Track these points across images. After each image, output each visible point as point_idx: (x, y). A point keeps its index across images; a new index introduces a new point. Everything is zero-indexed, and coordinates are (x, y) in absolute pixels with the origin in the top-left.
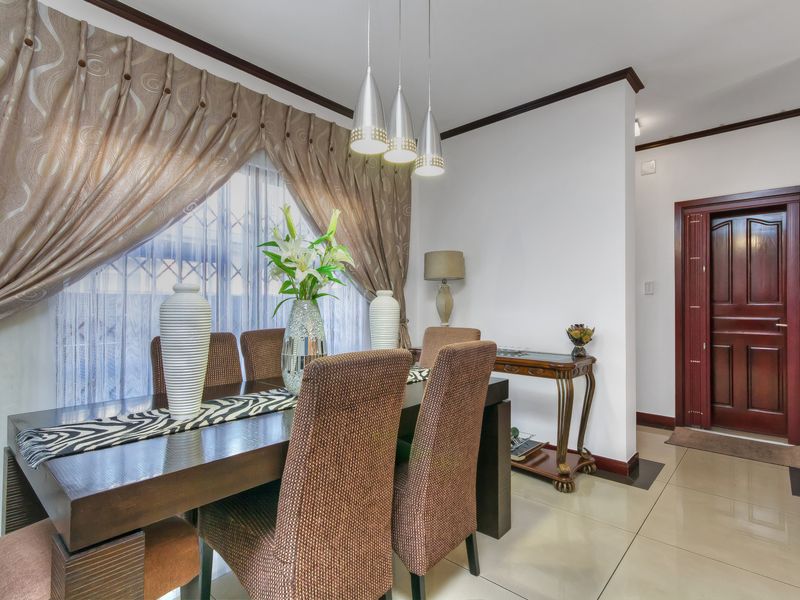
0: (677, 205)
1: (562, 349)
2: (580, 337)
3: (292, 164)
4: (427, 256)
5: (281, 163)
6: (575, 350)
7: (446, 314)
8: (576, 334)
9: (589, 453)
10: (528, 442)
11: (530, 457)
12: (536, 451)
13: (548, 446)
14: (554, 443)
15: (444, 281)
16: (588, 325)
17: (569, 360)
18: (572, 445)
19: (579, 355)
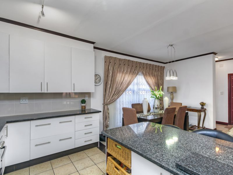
0: (228, 74)
1: (199, 107)
2: (203, 104)
3: (144, 73)
4: (168, 87)
5: (143, 73)
6: (202, 107)
7: (172, 99)
8: (202, 104)
9: (205, 127)
10: (191, 125)
11: (192, 127)
12: (193, 127)
13: (195, 126)
14: (197, 125)
15: (172, 92)
16: (204, 102)
17: (201, 109)
18: (201, 125)
19: (202, 108)
